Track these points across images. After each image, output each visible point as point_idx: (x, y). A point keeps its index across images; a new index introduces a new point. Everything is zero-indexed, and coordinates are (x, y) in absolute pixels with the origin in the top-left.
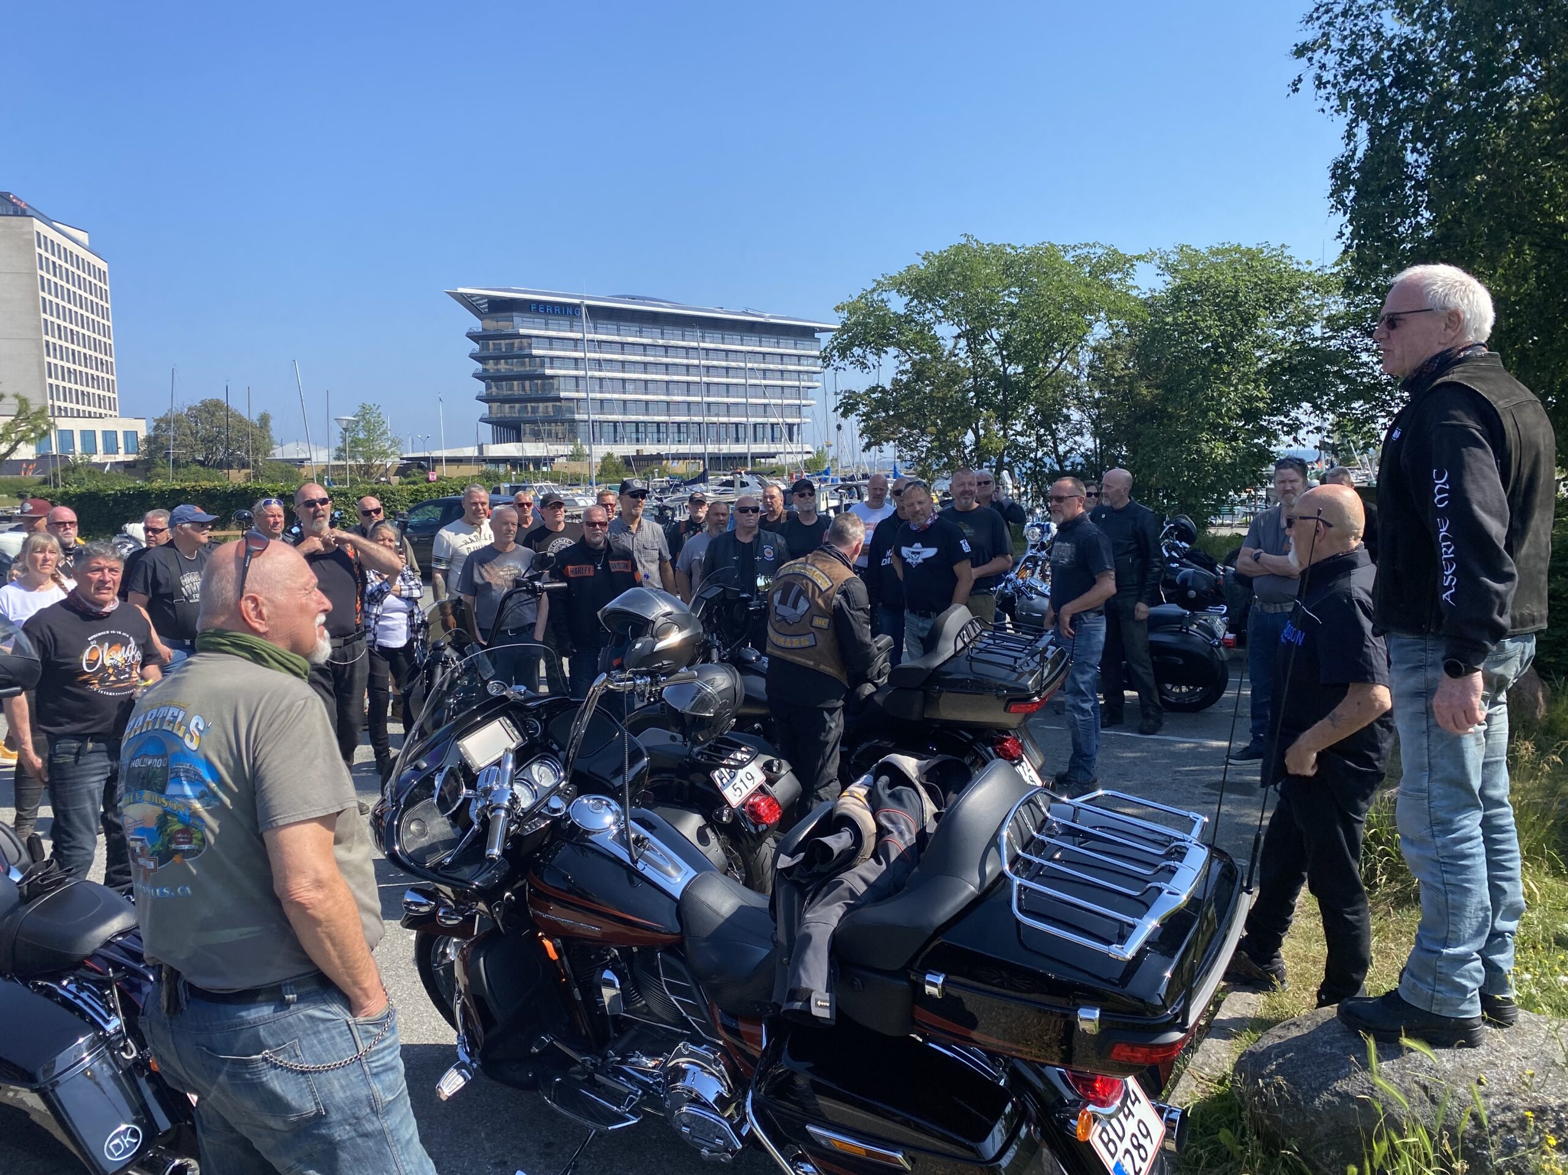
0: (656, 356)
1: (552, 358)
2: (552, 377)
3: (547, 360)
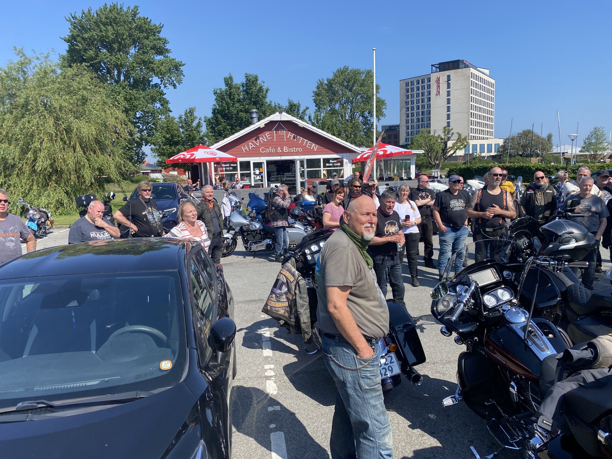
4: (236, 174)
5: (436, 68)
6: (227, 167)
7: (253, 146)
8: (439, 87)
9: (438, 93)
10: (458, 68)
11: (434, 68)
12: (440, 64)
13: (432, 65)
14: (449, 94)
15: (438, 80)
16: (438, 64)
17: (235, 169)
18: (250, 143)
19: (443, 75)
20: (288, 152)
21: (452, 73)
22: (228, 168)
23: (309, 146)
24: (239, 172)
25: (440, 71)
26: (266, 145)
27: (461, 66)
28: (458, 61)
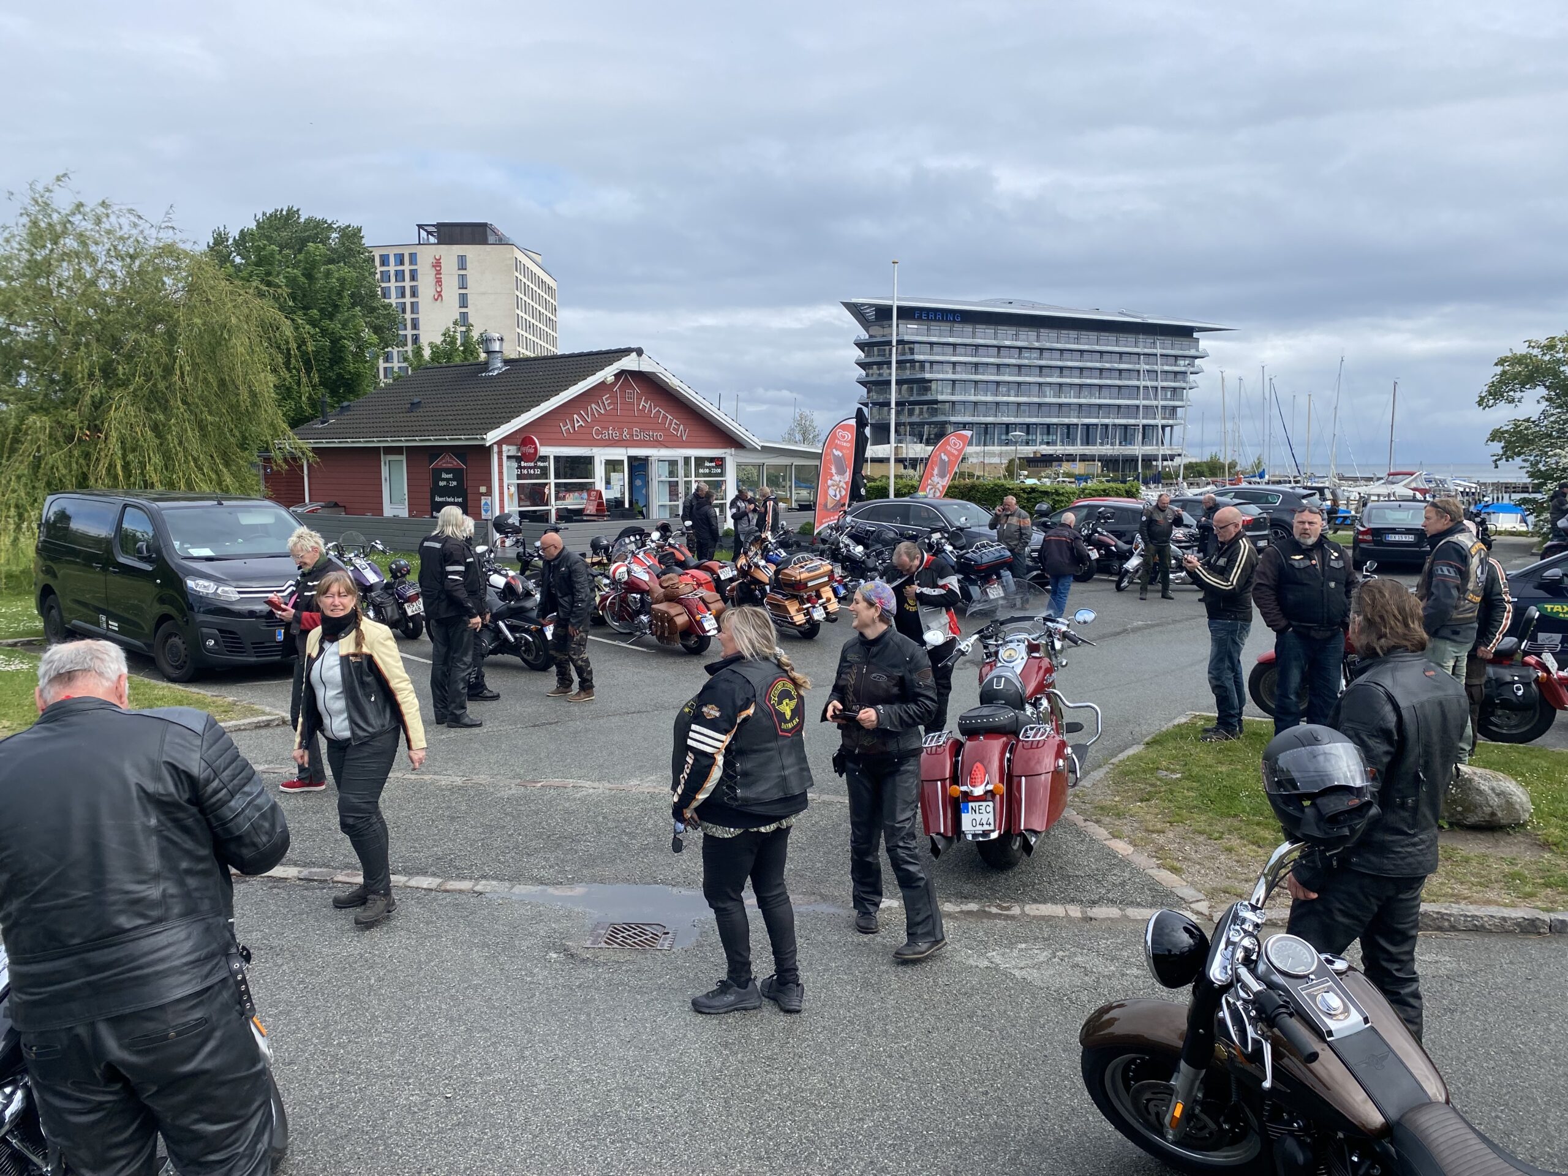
0: (1030, 358)
1: (932, 363)
2: (930, 381)
3: (927, 365)
4: (546, 484)
5: (429, 233)
6: (531, 468)
7: (581, 423)
8: (439, 281)
9: (438, 297)
10: (484, 241)
11: (423, 234)
12: (439, 226)
13: (420, 226)
14: (463, 301)
15: (437, 264)
16: (433, 226)
17: (544, 473)
18: (575, 416)
19: (450, 253)
20: (640, 440)
21: (470, 251)
22: (532, 472)
23: (674, 429)
24: (552, 480)
25: (438, 244)
26: (603, 421)
27: (491, 239)
28: (485, 225)
